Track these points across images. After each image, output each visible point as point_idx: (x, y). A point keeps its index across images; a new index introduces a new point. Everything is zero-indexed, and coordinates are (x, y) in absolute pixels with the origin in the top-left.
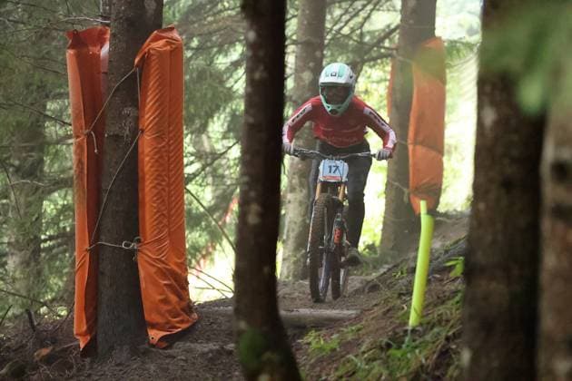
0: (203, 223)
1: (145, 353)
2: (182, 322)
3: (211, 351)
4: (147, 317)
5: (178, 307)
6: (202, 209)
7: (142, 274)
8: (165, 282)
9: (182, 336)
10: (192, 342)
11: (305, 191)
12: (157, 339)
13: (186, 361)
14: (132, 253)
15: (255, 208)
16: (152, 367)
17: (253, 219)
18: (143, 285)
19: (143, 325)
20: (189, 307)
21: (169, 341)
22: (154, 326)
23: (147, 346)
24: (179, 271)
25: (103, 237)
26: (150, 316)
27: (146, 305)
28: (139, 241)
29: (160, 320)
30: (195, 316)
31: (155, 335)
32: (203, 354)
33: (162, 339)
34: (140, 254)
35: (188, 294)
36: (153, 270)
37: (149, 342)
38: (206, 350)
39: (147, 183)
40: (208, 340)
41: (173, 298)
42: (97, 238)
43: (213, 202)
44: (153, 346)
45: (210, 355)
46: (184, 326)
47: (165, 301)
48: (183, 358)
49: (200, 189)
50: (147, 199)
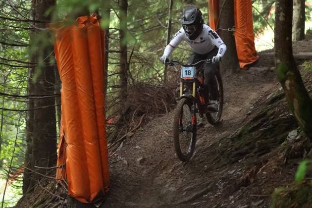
0: (259, 19)
1: (239, 72)
2: (253, 59)
3: (265, 70)
4: (239, 58)
5: (251, 54)
6: (259, 14)
7: (236, 41)
8: (246, 44)
9: (253, 65)
10: (257, 67)
11: (300, 5)
12: (243, 66)
13: (255, 74)
14: (232, 33)
15: (282, 14)
16: (241, 77)
17: (281, 19)
18: (237, 45)
19: (238, 61)
20: (255, 53)
21: (248, 67)
22: (242, 61)
23: (239, 69)
24: (251, 39)
25: (220, 27)
26: (240, 57)
27: (238, 53)
28: (234, 28)
29: (244, 59)
30: (258, 56)
31: (242, 65)
32: (262, 72)
33: (245, 66)
34: (235, 33)
35: (255, 48)
36: (240, 39)
37: (240, 68)
38: (263, 70)
39: (237, 4)
40: (263, 66)
41: (249, 50)
42: (218, 27)
43: (263, 11)
44: (241, 69)
45: (264, 72)
46: (254, 61)
47: (246, 51)
48: (254, 73)
49: (258, 5)
50: (238, 10)
